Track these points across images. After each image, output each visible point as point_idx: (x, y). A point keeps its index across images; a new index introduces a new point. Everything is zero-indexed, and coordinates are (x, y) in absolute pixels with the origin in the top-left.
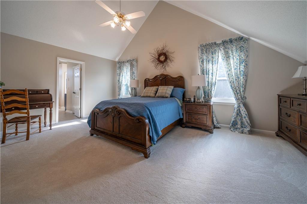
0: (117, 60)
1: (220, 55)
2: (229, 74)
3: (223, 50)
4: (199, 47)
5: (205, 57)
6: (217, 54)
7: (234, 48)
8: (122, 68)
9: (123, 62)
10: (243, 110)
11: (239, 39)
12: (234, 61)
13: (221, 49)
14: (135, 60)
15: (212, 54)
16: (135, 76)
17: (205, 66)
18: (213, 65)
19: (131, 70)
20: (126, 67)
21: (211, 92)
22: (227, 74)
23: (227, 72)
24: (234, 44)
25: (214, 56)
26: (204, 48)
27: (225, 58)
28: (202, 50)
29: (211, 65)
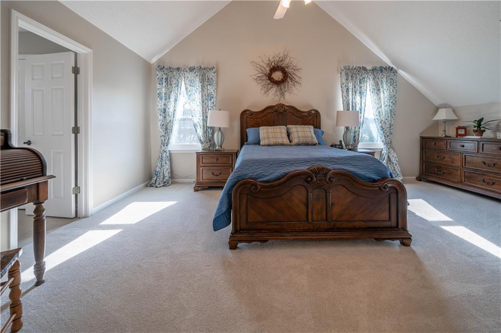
0: (154, 60)
1: (368, 85)
2: (379, 112)
3: (372, 80)
4: (343, 69)
5: (351, 85)
6: (365, 83)
7: (384, 80)
8: (175, 81)
9: (178, 69)
10: (393, 156)
11: (389, 69)
12: (385, 95)
13: (370, 77)
14: (214, 70)
15: (360, 83)
16: (213, 103)
17: (350, 97)
18: (361, 98)
19: (203, 90)
20: (187, 82)
21: (359, 135)
22: (378, 111)
23: (378, 108)
24: (384, 74)
25: (362, 85)
26: (349, 72)
27: (376, 90)
28: (347, 74)
29: (358, 98)
